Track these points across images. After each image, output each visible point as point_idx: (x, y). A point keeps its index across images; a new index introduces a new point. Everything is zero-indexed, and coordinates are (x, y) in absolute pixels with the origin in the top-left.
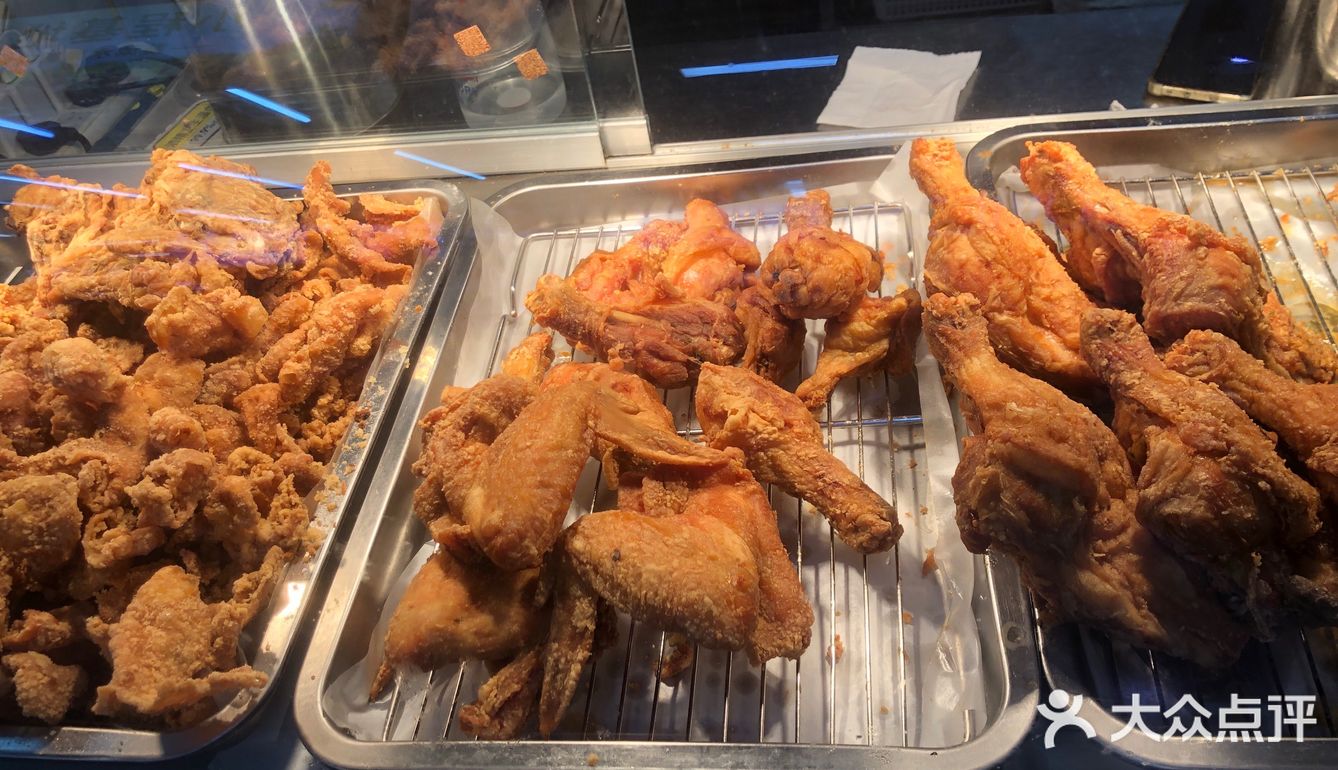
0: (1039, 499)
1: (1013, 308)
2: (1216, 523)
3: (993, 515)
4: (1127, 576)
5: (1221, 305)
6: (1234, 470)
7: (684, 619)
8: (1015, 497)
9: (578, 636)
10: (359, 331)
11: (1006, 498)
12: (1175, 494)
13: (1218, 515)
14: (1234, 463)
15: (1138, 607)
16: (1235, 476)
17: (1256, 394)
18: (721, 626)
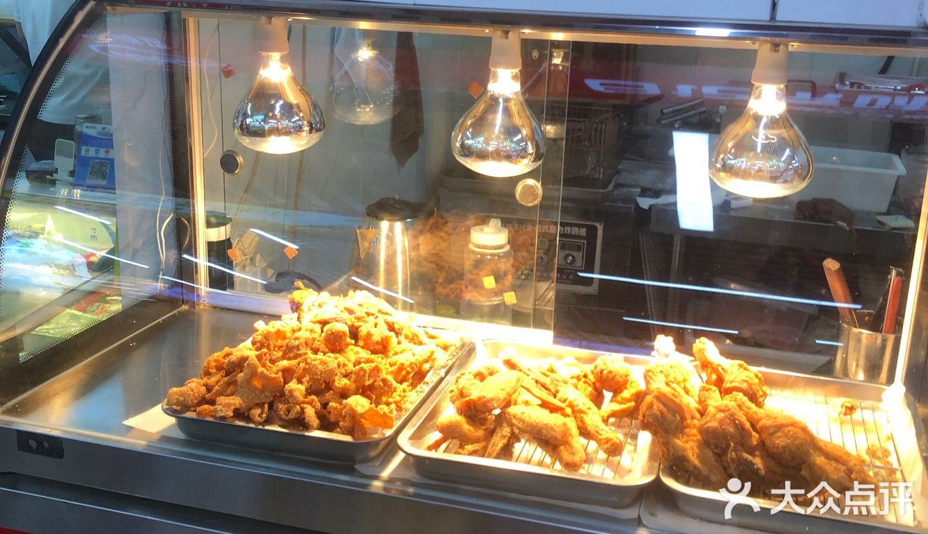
0: (665, 410)
1: (678, 383)
2: (720, 430)
3: (650, 413)
4: (692, 447)
5: (745, 386)
6: (729, 416)
7: (543, 428)
8: (657, 407)
9: (504, 437)
10: (426, 361)
11: (655, 407)
12: (710, 421)
13: (721, 427)
14: (730, 414)
15: (693, 456)
16: (729, 418)
17: (748, 410)
18: (555, 431)
